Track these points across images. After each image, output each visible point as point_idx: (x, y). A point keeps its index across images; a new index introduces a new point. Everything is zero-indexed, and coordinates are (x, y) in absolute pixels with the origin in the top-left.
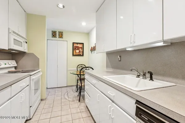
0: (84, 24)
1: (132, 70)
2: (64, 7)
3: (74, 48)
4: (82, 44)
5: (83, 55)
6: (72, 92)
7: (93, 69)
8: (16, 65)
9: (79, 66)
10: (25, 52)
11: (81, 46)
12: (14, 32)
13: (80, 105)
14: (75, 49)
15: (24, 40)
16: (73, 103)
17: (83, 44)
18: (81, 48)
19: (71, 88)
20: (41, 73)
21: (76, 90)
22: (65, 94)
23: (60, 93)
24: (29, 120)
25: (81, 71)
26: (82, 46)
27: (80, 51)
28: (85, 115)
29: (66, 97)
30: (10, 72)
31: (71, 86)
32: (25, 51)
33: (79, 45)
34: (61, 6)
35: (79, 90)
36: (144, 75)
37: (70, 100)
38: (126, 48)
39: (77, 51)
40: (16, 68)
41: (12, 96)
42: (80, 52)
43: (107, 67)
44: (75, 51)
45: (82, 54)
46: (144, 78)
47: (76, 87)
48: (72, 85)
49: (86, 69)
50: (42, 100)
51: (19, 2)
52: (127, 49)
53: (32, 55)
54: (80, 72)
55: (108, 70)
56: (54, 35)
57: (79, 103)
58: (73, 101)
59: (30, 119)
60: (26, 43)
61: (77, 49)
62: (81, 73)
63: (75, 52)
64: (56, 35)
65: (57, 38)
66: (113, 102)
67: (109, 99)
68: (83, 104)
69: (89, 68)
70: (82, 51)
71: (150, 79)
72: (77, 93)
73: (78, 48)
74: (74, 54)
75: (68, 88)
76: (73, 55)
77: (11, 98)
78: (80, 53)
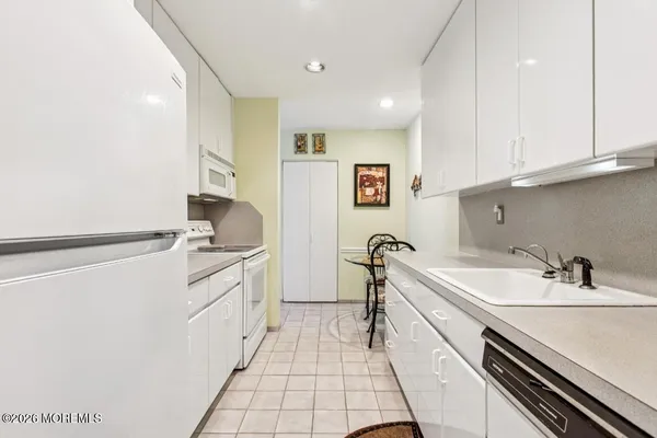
0: (387, 103)
1: (514, 252)
2: (323, 68)
3: (360, 182)
4: (385, 168)
5: (388, 204)
6: (351, 319)
7: (412, 248)
8: (212, 233)
9: (374, 240)
10: (230, 201)
11: (380, 174)
12: (210, 154)
13: (370, 358)
14: (362, 184)
15: (229, 170)
16: (351, 348)
17: (388, 166)
18: (381, 179)
19: (348, 306)
20: (267, 256)
21: (365, 316)
22: (329, 322)
23: (318, 319)
24: (241, 370)
25: (375, 255)
26: (385, 175)
27: (377, 191)
28: (382, 384)
29: (334, 331)
30: (201, 249)
31: (351, 302)
32: (231, 197)
33: (374, 173)
34: (315, 66)
35: (371, 316)
36: (565, 269)
37: (343, 339)
38: (509, 181)
39: (370, 191)
40: (212, 239)
41: (211, 300)
42: (376, 193)
43: (462, 243)
44: (362, 190)
45: (384, 201)
46: (567, 280)
47: (365, 305)
48: (353, 298)
49: (391, 250)
50: (269, 329)
51: (218, 74)
52: (516, 184)
53: (247, 206)
54: (372, 258)
55: (465, 254)
56: (299, 147)
57: (368, 353)
58: (352, 343)
59: (244, 369)
60: (234, 175)
61: (367, 184)
62: (377, 262)
63: (363, 195)
64: (305, 144)
65: (310, 155)
66: (446, 339)
67: (436, 333)
68: (379, 356)
69: (400, 246)
70: (384, 190)
71: (581, 283)
72: (367, 325)
73: (372, 181)
74: (359, 201)
75: (341, 307)
76: (356, 204)
77: (208, 305)
78: (379, 197)
